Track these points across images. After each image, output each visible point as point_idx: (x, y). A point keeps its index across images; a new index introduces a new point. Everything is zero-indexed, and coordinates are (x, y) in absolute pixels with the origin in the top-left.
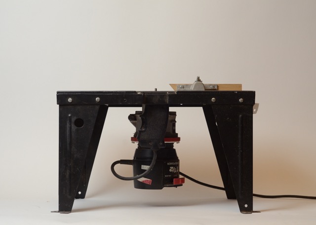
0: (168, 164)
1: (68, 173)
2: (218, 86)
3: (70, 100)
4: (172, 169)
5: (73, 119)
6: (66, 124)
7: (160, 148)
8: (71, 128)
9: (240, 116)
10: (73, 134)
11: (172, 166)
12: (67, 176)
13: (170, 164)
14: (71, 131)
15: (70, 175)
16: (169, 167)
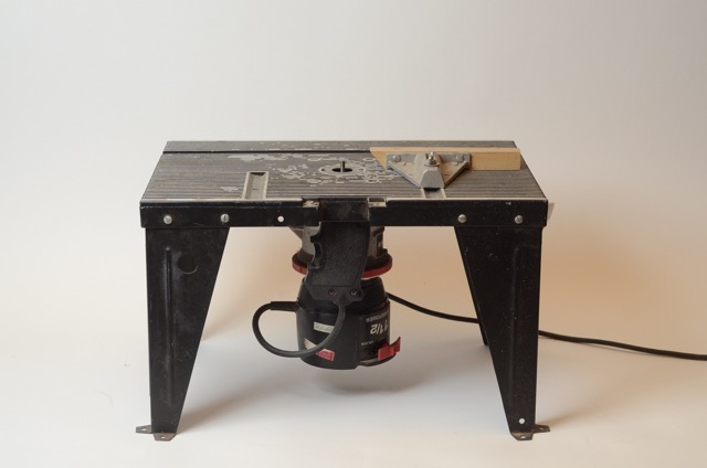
0: (368, 320)
1: (168, 361)
2: (471, 157)
3: (168, 219)
4: (375, 329)
5: (176, 257)
6: (162, 267)
7: (351, 300)
8: (170, 274)
9: (516, 249)
10: (175, 286)
11: (374, 322)
12: (167, 367)
13: (372, 319)
14: (171, 278)
15: (172, 365)
16: (368, 327)
